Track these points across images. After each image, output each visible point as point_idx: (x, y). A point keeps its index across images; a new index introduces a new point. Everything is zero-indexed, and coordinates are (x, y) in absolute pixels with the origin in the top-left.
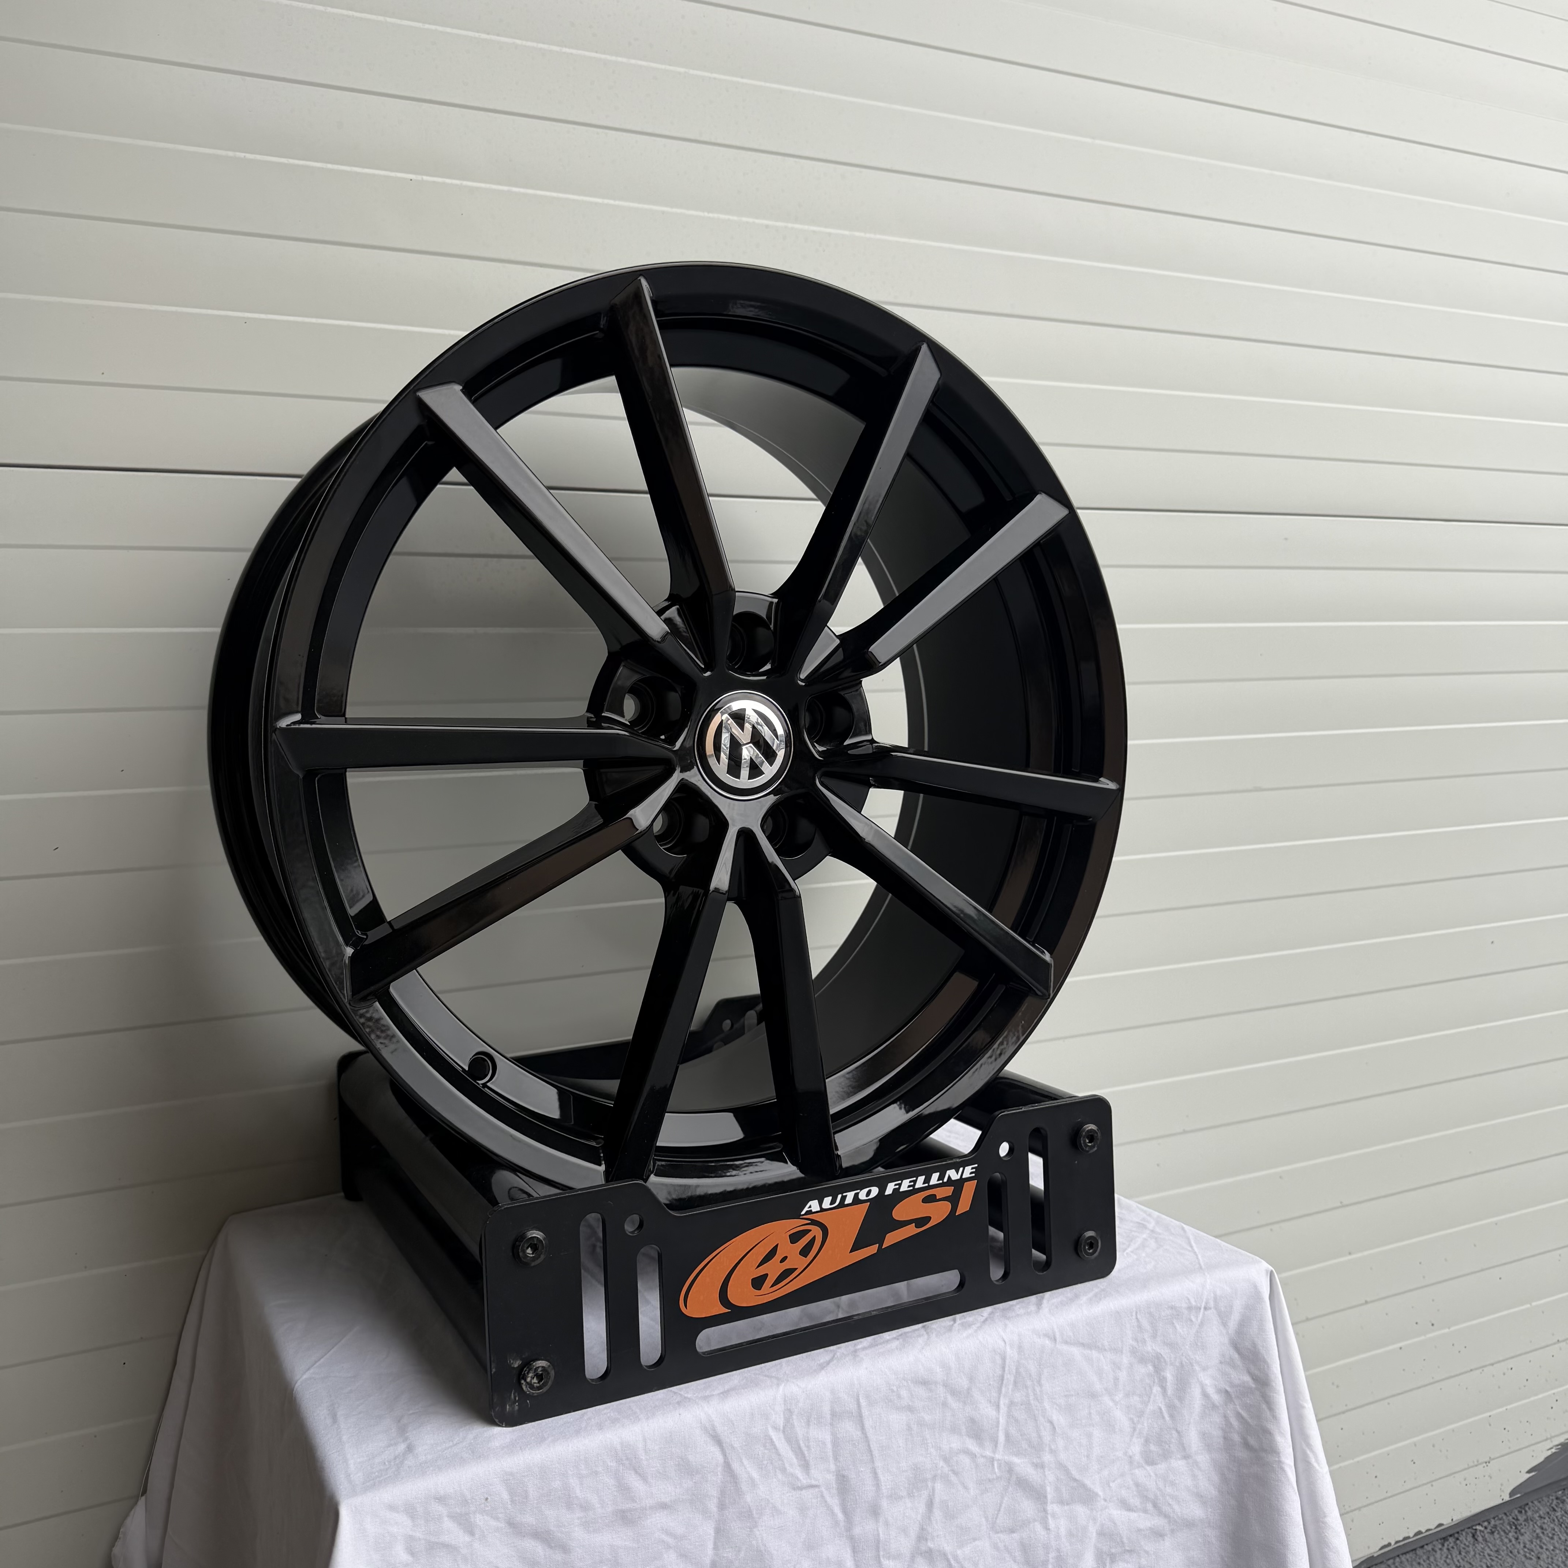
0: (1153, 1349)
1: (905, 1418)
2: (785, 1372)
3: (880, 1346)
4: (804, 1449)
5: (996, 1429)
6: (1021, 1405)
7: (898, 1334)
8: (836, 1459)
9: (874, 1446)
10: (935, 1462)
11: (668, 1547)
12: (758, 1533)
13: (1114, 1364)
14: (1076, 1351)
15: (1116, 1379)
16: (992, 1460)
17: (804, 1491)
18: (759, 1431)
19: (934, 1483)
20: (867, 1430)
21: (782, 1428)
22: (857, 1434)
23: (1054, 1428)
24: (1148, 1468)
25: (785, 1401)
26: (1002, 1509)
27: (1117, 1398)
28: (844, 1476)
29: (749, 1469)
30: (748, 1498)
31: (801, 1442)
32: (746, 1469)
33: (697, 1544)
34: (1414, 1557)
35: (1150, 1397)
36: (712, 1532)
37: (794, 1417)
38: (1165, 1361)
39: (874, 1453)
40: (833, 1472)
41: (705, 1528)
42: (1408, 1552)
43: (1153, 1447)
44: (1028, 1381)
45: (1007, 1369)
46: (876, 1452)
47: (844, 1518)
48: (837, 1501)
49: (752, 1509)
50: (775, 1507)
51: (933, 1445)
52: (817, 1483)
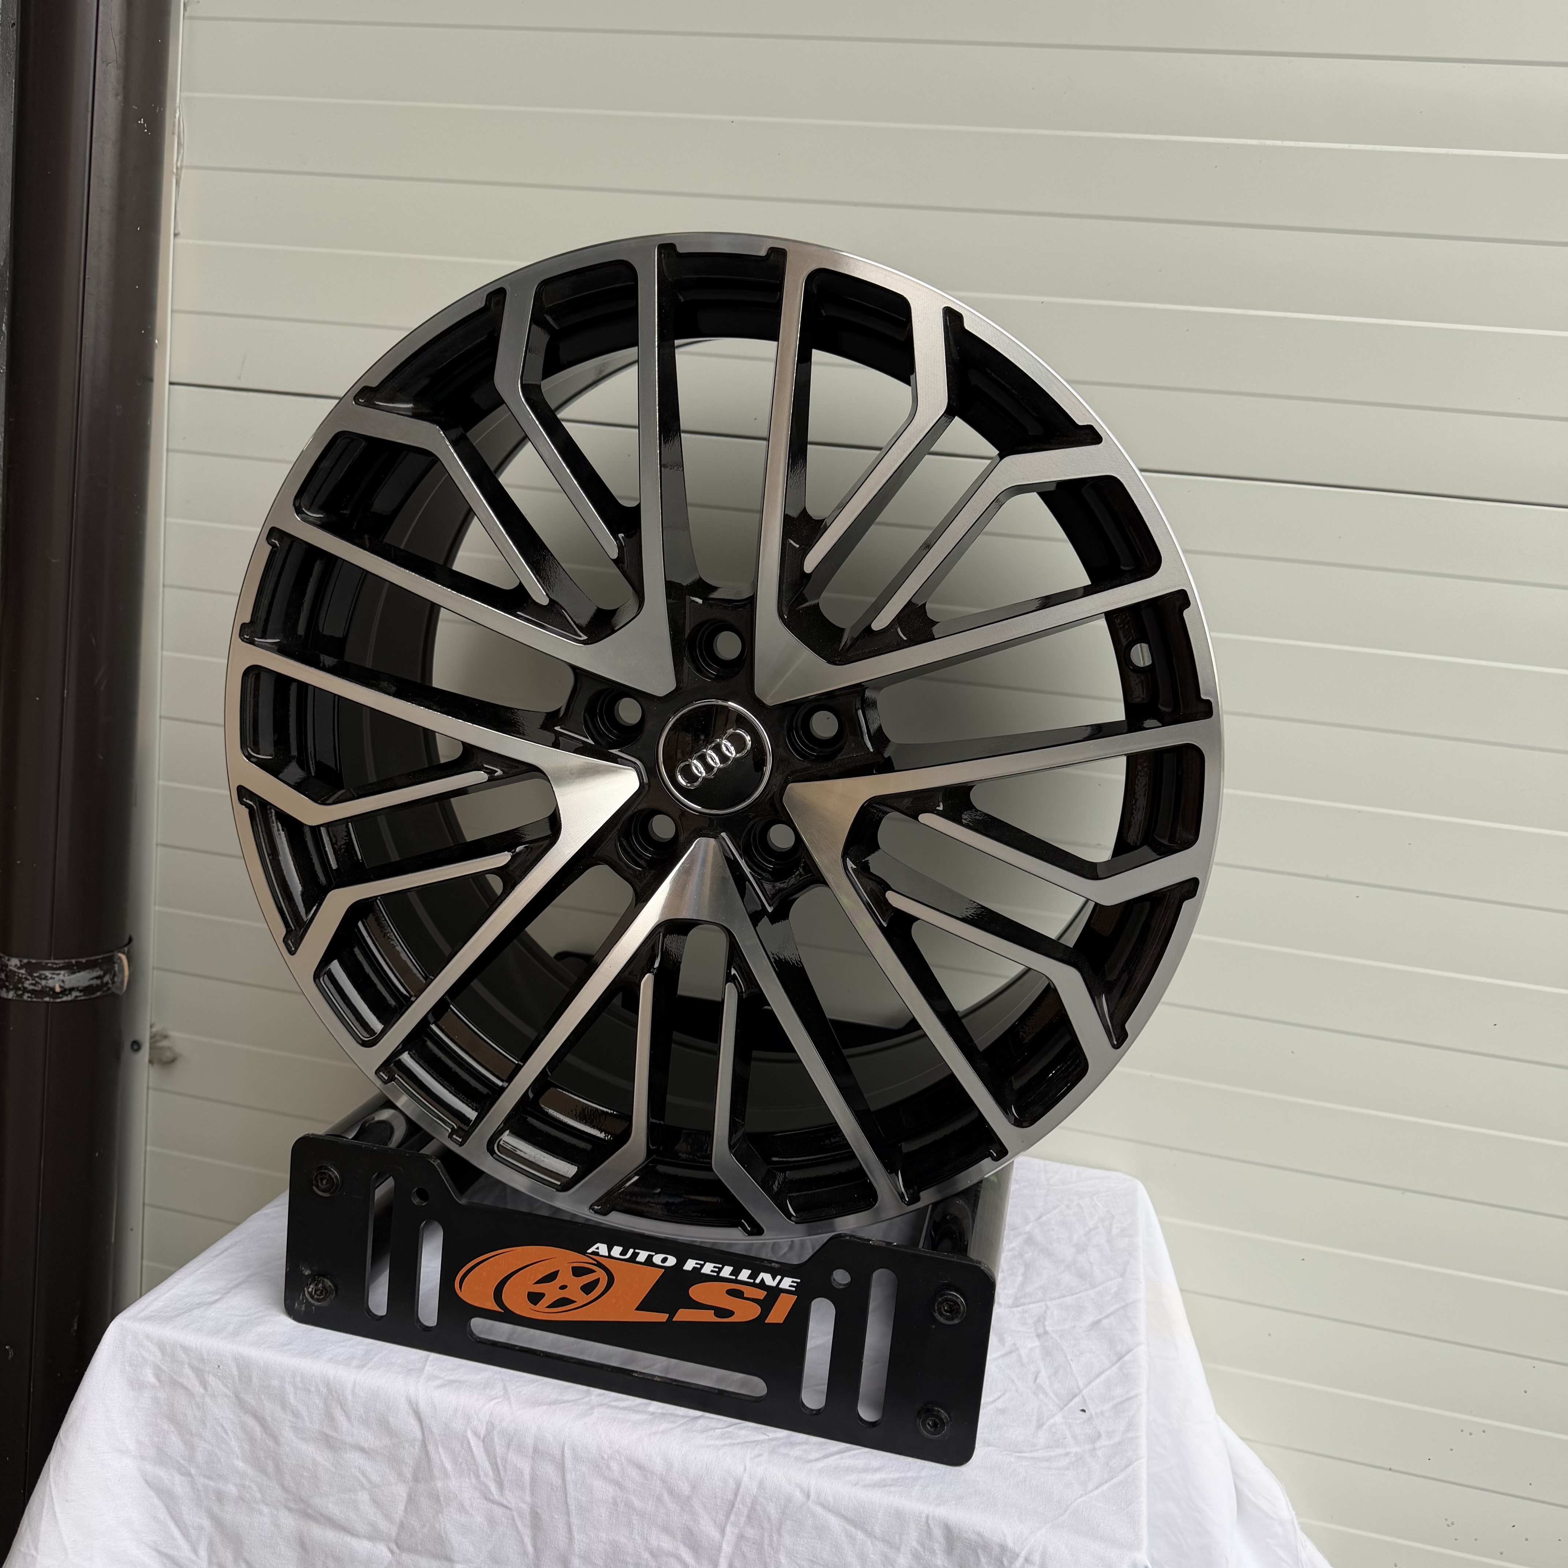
1: (611, 1490)
4: (501, 1467)
5: (717, 1553)
6: (753, 1543)
8: (532, 1493)
9: (572, 1502)
10: (639, 1550)
11: (363, 1487)
12: (442, 1519)
13: (886, 1558)
14: (834, 1522)
17: (495, 1506)
18: (458, 1428)
20: (567, 1482)
21: (482, 1437)
22: (557, 1481)
28: (537, 1513)
29: (445, 1460)
30: (439, 1484)
31: (499, 1460)
32: (442, 1458)
33: (389, 1498)
36: (405, 1495)
37: (495, 1432)
39: (570, 1508)
40: (528, 1505)
41: (399, 1489)
44: (765, 1523)
45: (739, 1498)
46: (573, 1508)
47: (533, 1552)
48: (528, 1532)
49: (440, 1495)
50: (462, 1505)
51: (639, 1533)
52: (508, 1505)
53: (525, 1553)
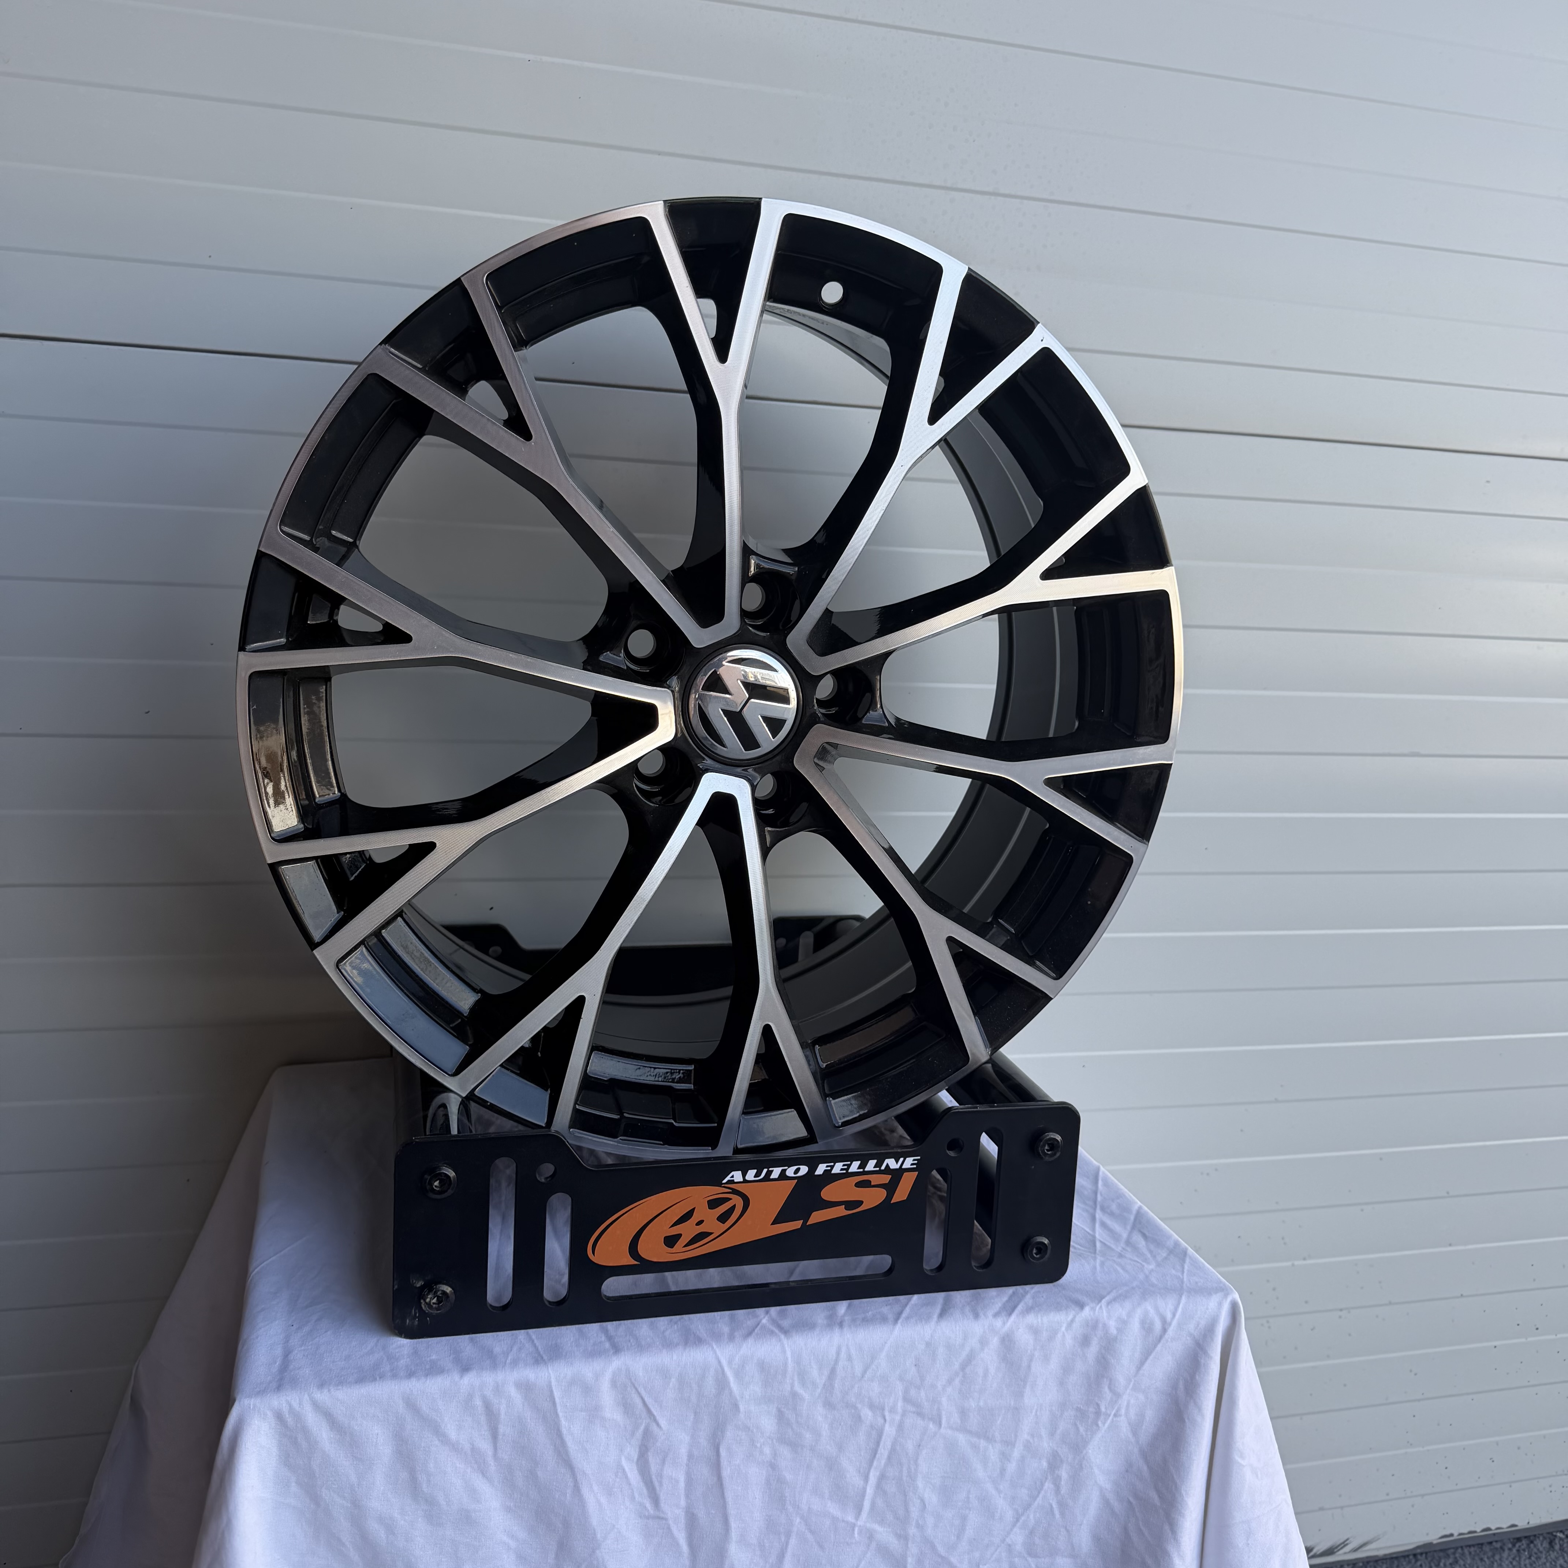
34: (1478, 1552)
42: (1473, 1546)
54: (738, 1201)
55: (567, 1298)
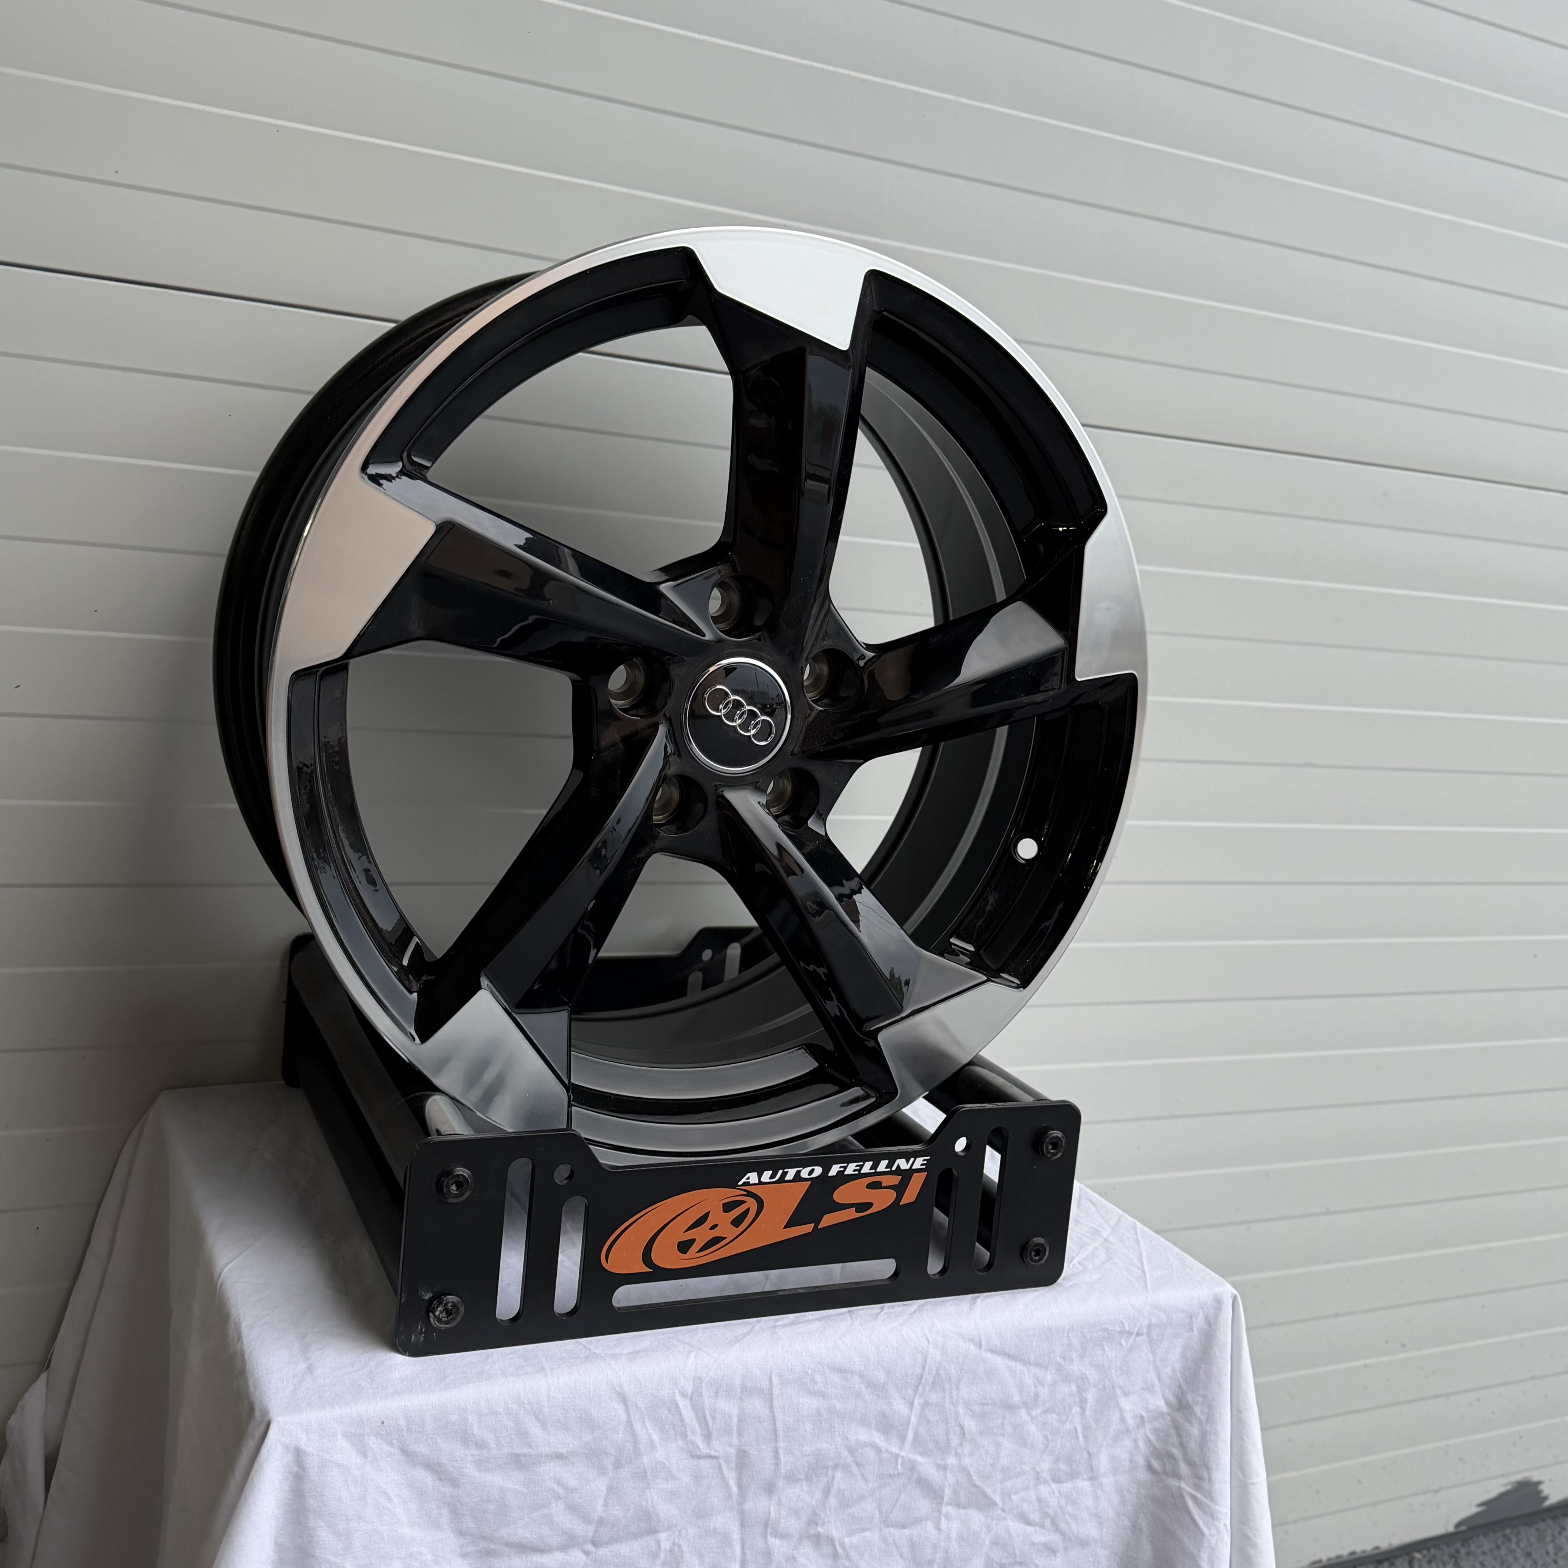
0: (1079, 1370)
1: (815, 1403)
2: (699, 1340)
3: (800, 1325)
4: (709, 1419)
5: (907, 1426)
6: (936, 1406)
7: (821, 1316)
8: (740, 1433)
9: (780, 1426)
10: (839, 1451)
11: (558, 1497)
12: (649, 1494)
13: (1037, 1378)
14: (1000, 1361)
15: (1037, 1395)
16: (898, 1456)
17: (702, 1460)
18: (666, 1394)
19: (835, 1471)
20: (776, 1410)
21: (689, 1395)
22: (765, 1411)
23: (964, 1433)
24: (1053, 1485)
25: (696, 1368)
26: (898, 1505)
27: (1034, 1413)
28: (745, 1452)
29: (651, 1431)
30: (645, 1460)
31: (707, 1412)
32: (648, 1431)
33: (588, 1498)
35: (1068, 1417)
36: (604, 1488)
37: (704, 1386)
38: (1089, 1383)
39: (778, 1433)
40: (735, 1446)
41: (598, 1484)
43: (1062, 1466)
44: (947, 1384)
45: (926, 1369)
46: (782, 1432)
47: (737, 1492)
48: (734, 1475)
49: (647, 1470)
50: (670, 1471)
51: (839, 1434)
52: (716, 1454)
53: (730, 1496)
54: (752, 1204)
55: (578, 1307)
